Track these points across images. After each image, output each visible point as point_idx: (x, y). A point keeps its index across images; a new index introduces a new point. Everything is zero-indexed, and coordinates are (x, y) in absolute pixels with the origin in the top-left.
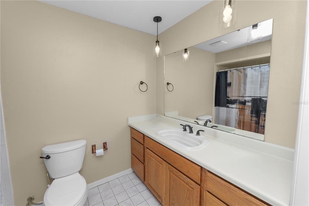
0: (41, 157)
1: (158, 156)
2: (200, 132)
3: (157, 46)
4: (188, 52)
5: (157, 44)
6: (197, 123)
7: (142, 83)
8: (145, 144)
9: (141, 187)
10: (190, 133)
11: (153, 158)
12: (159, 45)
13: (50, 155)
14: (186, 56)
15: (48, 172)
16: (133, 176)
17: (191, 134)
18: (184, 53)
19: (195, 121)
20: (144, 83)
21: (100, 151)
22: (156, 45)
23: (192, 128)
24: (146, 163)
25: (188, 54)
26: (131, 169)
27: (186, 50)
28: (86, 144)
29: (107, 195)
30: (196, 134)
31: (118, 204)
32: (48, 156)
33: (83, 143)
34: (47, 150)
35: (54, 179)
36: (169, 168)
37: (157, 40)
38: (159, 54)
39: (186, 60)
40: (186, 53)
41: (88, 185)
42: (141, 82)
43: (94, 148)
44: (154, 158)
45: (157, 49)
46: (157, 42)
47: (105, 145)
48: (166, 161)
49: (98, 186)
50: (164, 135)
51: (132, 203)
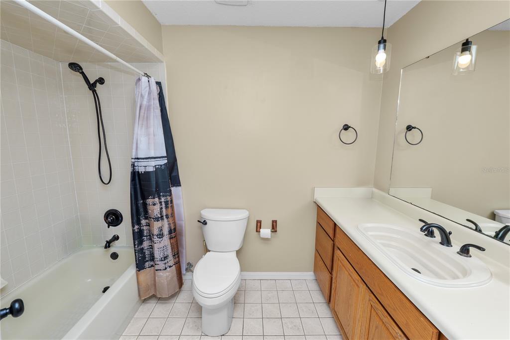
0: (198, 221)
1: (353, 270)
2: (471, 249)
3: (382, 51)
4: (474, 48)
5: (382, 46)
6: (474, 227)
7: (346, 127)
8: (336, 240)
9: (323, 310)
10: (442, 243)
11: (346, 269)
12: (385, 48)
13: (207, 221)
14: (464, 60)
15: (205, 240)
16: (313, 286)
17: (444, 248)
18: (459, 53)
19: (468, 220)
20: (350, 127)
21: (266, 232)
22: (378, 50)
23: (450, 233)
24: (334, 273)
25: (471, 54)
26: (312, 273)
27: (466, 46)
28: (249, 217)
29: (270, 298)
30: (459, 250)
31: (281, 318)
32: (205, 221)
33: (244, 214)
34: (207, 214)
35: (209, 251)
36: (369, 300)
37: (383, 37)
38: (385, 66)
39: (461, 70)
40: (468, 52)
41: (242, 273)
42: (346, 125)
43: (259, 224)
44: (347, 271)
45: (381, 58)
46: (383, 41)
47: (274, 224)
48: (367, 285)
49: (260, 280)
50: (370, 233)
51: (302, 328)
